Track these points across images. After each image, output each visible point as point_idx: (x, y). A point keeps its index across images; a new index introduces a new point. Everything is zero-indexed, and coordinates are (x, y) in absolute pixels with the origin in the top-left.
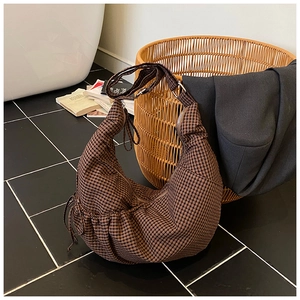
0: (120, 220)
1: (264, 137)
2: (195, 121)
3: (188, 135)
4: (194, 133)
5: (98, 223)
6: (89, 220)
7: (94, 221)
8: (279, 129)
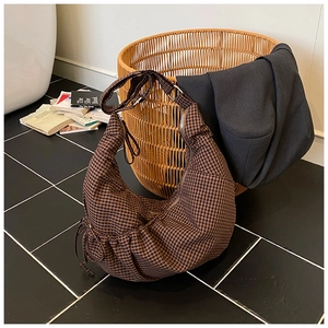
0: (140, 236)
1: (267, 126)
2: (199, 122)
3: (194, 137)
4: (199, 134)
5: (118, 244)
6: (108, 243)
7: (113, 243)
8: (279, 116)
